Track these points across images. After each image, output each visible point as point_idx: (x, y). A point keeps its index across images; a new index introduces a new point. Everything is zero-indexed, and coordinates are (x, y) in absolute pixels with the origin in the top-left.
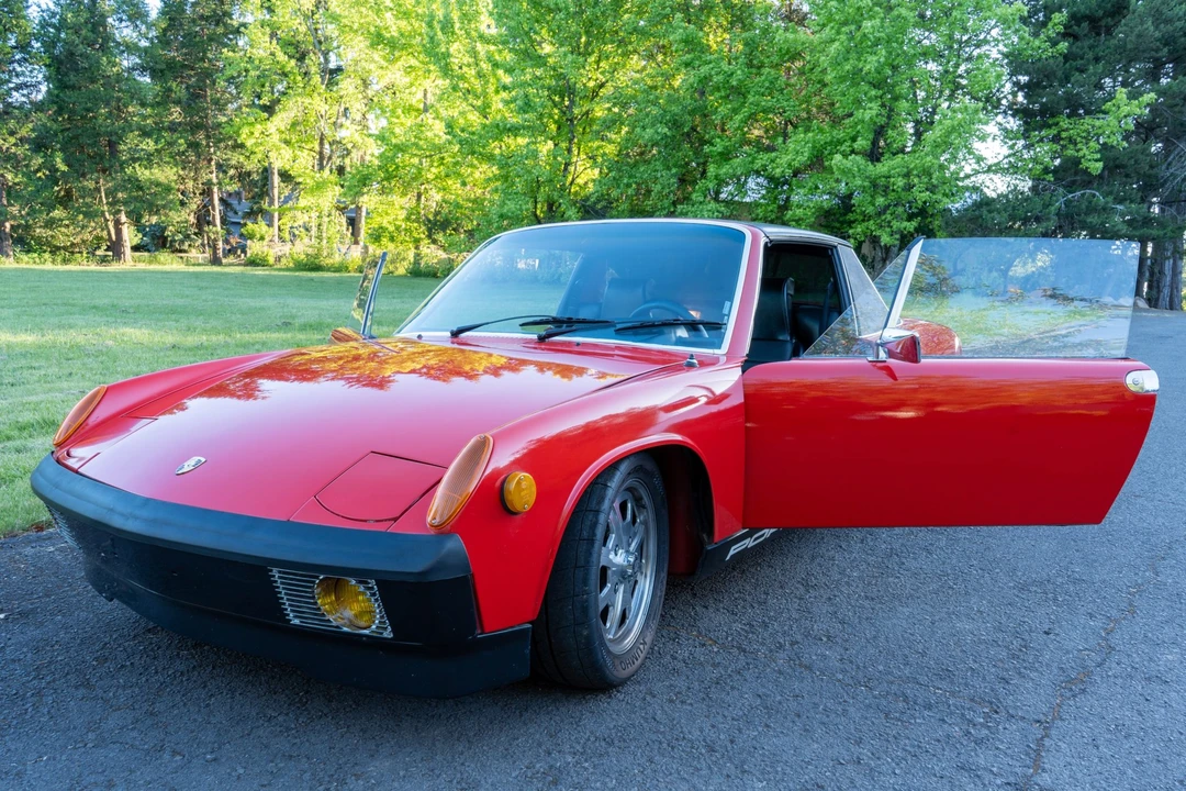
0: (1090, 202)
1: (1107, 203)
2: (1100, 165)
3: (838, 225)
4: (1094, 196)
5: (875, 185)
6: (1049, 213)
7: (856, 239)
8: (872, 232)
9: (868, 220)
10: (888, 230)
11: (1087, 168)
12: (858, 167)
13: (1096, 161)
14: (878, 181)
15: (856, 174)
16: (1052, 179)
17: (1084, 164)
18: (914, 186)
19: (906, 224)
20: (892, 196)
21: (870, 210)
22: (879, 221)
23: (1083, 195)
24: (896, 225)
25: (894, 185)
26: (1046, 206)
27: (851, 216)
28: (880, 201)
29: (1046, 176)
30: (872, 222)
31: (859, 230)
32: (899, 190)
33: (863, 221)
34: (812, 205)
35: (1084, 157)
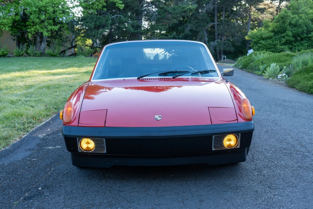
0: (120, 20)
1: (126, 20)
2: (123, 5)
3: (20, 27)
4: (121, 17)
5: (40, 10)
6: (108, 24)
7: (31, 33)
8: (38, 30)
9: (36, 25)
10: (45, 29)
11: (118, 6)
12: (33, 2)
13: (121, 4)
14: (41, 9)
15: (33, 5)
16: (106, 10)
17: (117, 5)
18: (57, 11)
19: (53, 27)
20: (48, 15)
21: (37, 21)
22: (41, 26)
23: (117, 17)
24: (49, 28)
25: (48, 11)
26: (107, 21)
27: (27, 23)
28: (43, 17)
29: (104, 9)
30: (38, 26)
31: (33, 29)
32: (51, 13)
33: (33, 25)
34: (10, 18)
35: (117, 2)
